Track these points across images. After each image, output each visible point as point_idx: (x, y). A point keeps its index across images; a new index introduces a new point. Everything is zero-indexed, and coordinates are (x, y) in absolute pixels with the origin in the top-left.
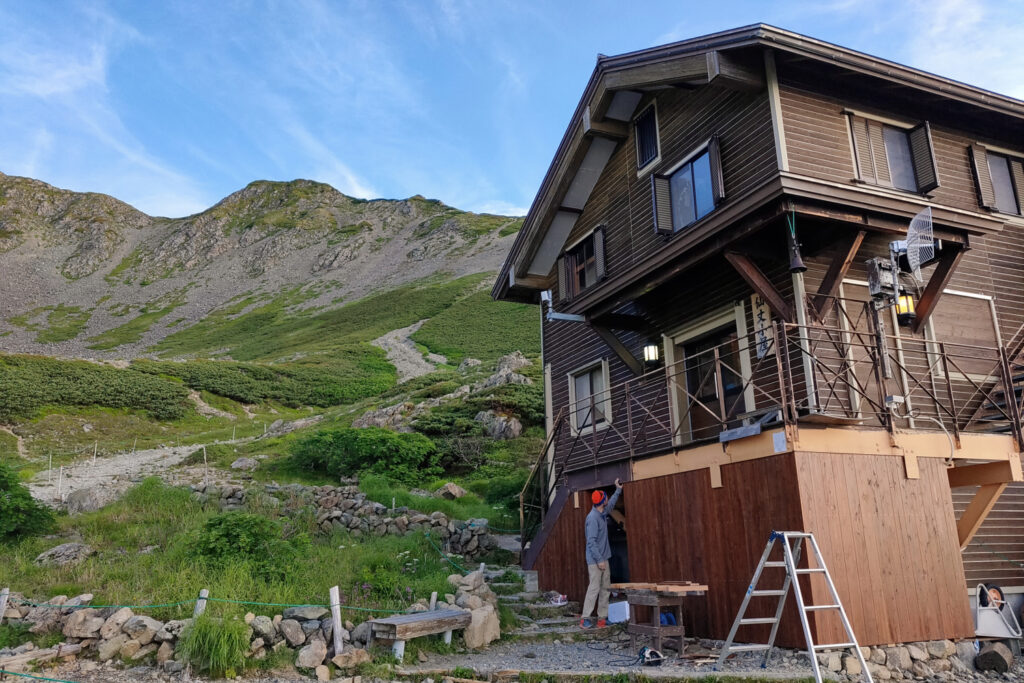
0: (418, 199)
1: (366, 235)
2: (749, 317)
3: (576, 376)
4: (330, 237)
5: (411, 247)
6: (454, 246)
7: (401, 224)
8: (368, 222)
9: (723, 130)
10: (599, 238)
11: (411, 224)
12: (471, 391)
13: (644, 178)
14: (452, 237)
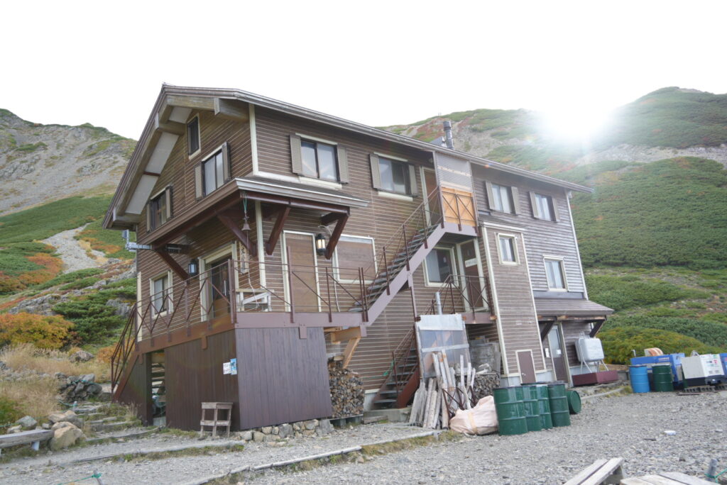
0: (87, 127)
1: (42, 153)
2: (238, 250)
3: (155, 281)
4: (10, 153)
5: (81, 164)
6: (116, 165)
7: (74, 146)
8: (44, 142)
9: (231, 139)
10: (168, 193)
11: (82, 146)
12: (107, 283)
13: (192, 160)
14: (115, 158)
